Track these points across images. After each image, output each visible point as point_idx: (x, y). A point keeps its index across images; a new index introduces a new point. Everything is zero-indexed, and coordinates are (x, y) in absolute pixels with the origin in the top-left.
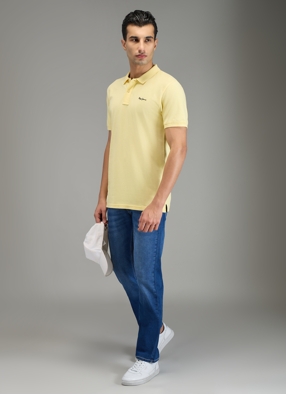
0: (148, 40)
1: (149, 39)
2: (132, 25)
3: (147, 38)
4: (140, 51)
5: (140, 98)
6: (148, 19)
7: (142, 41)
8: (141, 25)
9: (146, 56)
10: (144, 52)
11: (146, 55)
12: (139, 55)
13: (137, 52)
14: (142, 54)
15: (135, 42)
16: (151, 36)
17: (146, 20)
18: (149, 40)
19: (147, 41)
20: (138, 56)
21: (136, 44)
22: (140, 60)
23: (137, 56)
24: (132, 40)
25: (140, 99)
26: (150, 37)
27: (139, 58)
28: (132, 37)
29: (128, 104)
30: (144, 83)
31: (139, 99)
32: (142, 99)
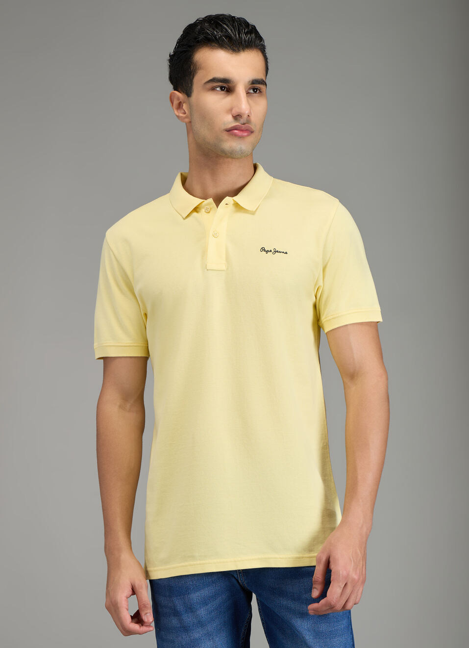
0: (255, 90)
1: (257, 86)
7: (241, 90)
9: (253, 131)
10: (250, 120)
11: (253, 127)
12: (235, 128)
14: (243, 124)
15: (221, 94)
18: (257, 89)
20: (233, 131)
24: (214, 89)
25: (267, 252)
26: (262, 81)
27: (235, 135)
28: (214, 80)
29: (224, 268)
30: (257, 210)
31: (264, 253)
32: (273, 251)
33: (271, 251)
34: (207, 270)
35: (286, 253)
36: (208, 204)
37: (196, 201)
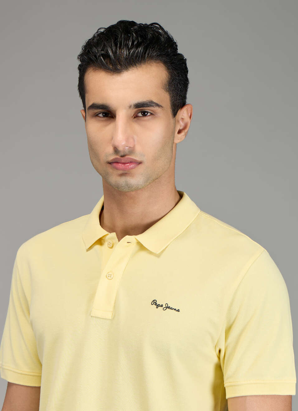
0: (144, 114)
1: (146, 109)
2: (95, 70)
3: (139, 106)
4: (116, 150)
5: (154, 302)
6: (140, 49)
8: (119, 67)
9: (140, 163)
10: (132, 151)
11: (138, 158)
12: (116, 161)
13: (108, 153)
14: (122, 156)
15: (103, 121)
16: (152, 102)
17: (134, 52)
18: (147, 112)
19: (140, 115)
20: (115, 165)
21: (106, 126)
22: (122, 175)
23: (110, 163)
24: (96, 115)
25: (158, 306)
26: (150, 104)
27: (117, 169)
29: (110, 316)
30: (162, 252)
31: (155, 306)
32: (164, 306)
33: (162, 306)
34: (91, 317)
35: (178, 311)
36: (112, 238)
37: (101, 232)
